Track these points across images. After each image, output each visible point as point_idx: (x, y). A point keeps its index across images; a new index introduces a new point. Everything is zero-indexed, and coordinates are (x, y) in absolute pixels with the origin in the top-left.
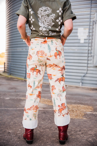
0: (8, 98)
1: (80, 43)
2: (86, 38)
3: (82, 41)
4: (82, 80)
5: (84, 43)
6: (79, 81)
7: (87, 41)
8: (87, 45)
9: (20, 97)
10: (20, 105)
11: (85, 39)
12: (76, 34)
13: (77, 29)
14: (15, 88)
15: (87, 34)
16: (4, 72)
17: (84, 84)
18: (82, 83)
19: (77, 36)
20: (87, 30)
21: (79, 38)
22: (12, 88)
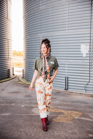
0: (23, 106)
1: (82, 57)
2: (88, 52)
3: (84, 55)
5: (86, 57)
7: (88, 55)
8: (88, 58)
10: (31, 112)
11: (86, 54)
12: (79, 49)
13: (80, 46)
14: (30, 96)
15: (88, 50)
16: (23, 78)
17: (87, 91)
19: (80, 51)
20: (88, 47)
21: (82, 53)
22: (27, 96)
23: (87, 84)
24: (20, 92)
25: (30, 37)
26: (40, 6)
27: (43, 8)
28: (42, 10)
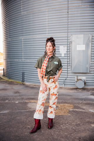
0: (17, 102)
1: (61, 56)
2: (65, 53)
3: (63, 55)
4: (64, 82)
5: (65, 56)
6: (62, 83)
7: (66, 55)
8: (66, 58)
9: (25, 100)
11: (65, 54)
12: (58, 50)
13: (59, 47)
14: (19, 92)
15: (66, 51)
17: (66, 85)
18: (64, 84)
19: (59, 52)
20: (66, 48)
21: (61, 53)
22: (16, 92)
23: (66, 80)
24: (7, 89)
25: (11, 39)
26: (21, 12)
27: (24, 14)
28: (23, 16)
